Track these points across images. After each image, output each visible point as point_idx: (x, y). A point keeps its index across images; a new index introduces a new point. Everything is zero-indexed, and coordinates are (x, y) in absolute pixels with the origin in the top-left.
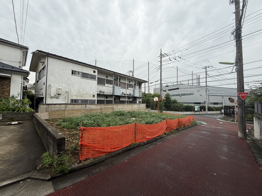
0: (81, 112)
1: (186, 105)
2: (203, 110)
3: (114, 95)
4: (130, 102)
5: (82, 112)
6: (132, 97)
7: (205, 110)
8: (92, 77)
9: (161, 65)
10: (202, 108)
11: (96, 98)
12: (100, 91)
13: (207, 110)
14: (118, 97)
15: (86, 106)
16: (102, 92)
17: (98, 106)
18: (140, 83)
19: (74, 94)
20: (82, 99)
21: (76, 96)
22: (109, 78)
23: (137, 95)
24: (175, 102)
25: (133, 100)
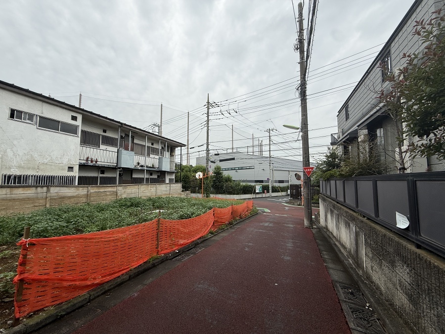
0: (33, 203)
1: (244, 184)
2: (266, 191)
3: (120, 168)
4: (153, 181)
5: (36, 204)
6: (158, 172)
7: (268, 192)
8: (69, 129)
9: (208, 120)
10: (265, 189)
11: (76, 173)
12: (88, 158)
13: (270, 191)
14: (129, 171)
15: (48, 191)
16: (92, 161)
17: (81, 189)
18: (171, 146)
19: (15, 163)
20: (40, 173)
21: (19, 167)
22: (109, 134)
23: (166, 167)
24: (228, 179)
25: (158, 176)
